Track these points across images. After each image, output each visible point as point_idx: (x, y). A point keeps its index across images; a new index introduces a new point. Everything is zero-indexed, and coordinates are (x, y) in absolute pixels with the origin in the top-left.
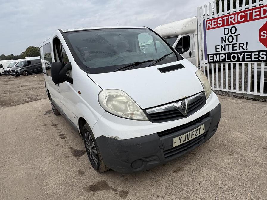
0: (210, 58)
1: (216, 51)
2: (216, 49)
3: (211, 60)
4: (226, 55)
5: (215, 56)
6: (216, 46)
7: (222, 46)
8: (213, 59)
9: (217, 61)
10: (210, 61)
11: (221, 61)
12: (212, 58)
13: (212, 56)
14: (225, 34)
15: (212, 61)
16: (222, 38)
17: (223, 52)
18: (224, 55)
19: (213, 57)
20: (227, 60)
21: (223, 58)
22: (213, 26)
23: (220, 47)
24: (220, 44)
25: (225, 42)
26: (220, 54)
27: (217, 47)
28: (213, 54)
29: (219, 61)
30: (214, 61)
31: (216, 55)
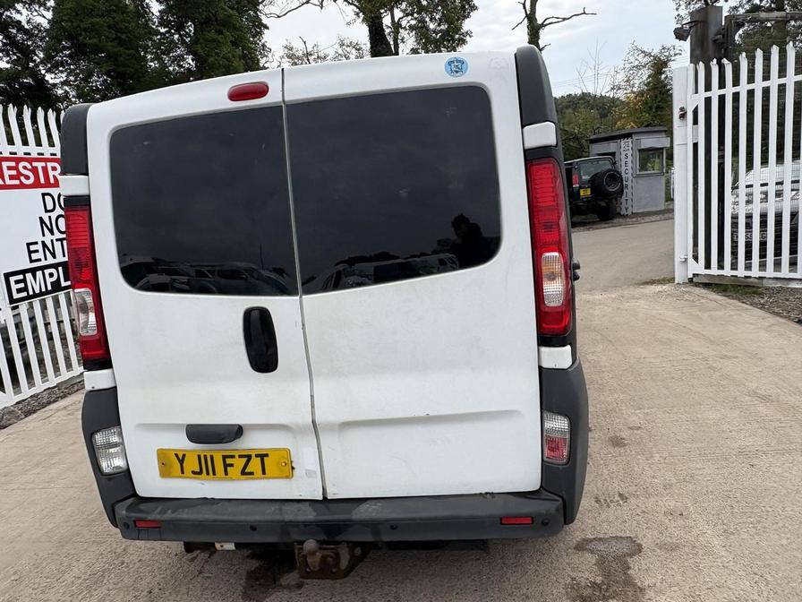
0: (14, 287)
1: (32, 261)
2: (30, 252)
3: (19, 291)
4: (60, 269)
5: (29, 276)
6: (28, 245)
7: (44, 245)
8: (25, 289)
9: (37, 291)
10: (16, 296)
11: (50, 288)
12: (22, 285)
13: (21, 277)
14: (47, 211)
15: (25, 294)
16: (42, 220)
17: (51, 261)
18: (53, 271)
19: (24, 280)
20: (64, 284)
21: (54, 278)
22: (9, 182)
23: (39, 247)
24: (40, 239)
25: (52, 232)
26: (42, 268)
27: (32, 248)
28: (24, 272)
29: (44, 290)
30: (31, 293)
31: (33, 271)
